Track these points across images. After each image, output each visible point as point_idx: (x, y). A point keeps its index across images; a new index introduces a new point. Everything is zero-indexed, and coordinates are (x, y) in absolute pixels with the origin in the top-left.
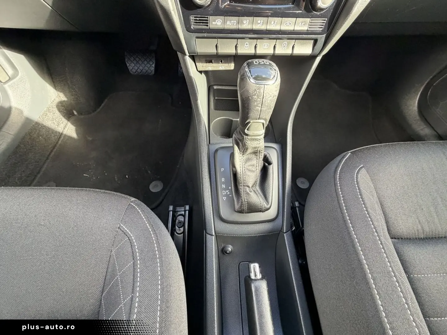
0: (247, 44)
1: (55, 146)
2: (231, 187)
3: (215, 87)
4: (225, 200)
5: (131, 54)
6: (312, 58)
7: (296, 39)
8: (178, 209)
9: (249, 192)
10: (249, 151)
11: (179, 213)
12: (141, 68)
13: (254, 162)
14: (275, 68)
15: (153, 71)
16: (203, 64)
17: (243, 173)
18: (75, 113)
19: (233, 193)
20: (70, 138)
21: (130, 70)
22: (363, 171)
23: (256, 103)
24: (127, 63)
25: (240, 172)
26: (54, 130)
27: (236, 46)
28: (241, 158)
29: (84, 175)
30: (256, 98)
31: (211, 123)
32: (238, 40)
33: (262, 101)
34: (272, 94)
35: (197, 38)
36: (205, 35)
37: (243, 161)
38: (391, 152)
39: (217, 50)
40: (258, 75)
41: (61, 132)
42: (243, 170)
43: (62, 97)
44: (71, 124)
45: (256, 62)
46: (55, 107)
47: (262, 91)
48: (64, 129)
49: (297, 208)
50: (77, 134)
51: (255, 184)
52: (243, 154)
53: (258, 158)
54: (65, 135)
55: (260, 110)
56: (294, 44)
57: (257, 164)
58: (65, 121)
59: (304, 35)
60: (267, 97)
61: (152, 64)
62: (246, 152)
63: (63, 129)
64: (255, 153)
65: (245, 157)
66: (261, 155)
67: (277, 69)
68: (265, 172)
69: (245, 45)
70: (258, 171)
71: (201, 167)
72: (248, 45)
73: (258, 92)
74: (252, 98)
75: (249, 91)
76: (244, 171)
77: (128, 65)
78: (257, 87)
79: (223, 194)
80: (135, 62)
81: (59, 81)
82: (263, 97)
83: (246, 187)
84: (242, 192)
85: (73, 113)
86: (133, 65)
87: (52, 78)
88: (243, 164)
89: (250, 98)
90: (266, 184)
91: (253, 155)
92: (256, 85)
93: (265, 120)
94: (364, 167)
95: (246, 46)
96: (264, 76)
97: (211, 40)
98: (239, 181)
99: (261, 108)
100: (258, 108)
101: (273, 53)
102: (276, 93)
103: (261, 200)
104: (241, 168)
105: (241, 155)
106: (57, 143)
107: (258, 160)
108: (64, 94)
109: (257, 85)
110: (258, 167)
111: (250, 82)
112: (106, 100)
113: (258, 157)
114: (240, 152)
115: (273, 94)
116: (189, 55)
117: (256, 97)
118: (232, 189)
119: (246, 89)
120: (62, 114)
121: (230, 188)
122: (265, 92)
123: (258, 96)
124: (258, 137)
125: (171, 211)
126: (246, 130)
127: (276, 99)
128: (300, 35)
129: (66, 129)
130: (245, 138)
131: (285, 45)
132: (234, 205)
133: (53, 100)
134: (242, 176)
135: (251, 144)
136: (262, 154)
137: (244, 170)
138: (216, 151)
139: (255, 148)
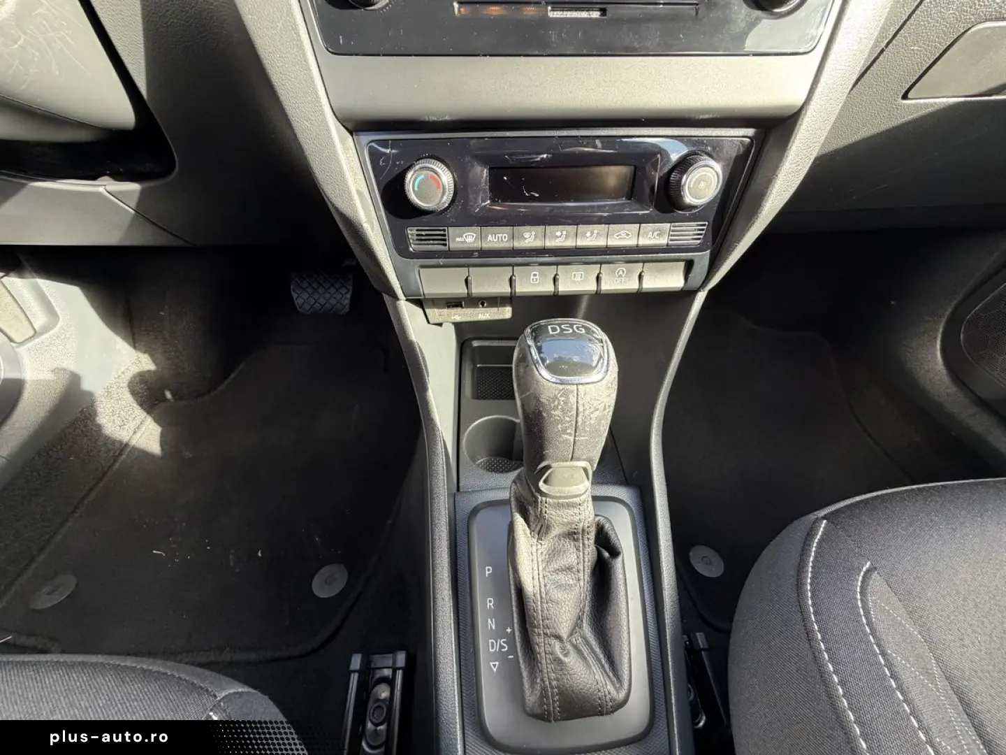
0: (535, 275)
1: (105, 474)
2: (513, 628)
3: (476, 344)
4: (495, 670)
5: (304, 276)
6: (686, 295)
7: (644, 262)
8: (378, 660)
9: (561, 657)
10: (555, 531)
11: (378, 675)
12: (322, 301)
13: (571, 558)
14: (600, 337)
15: (348, 307)
16: (440, 310)
17: (541, 598)
18: (168, 395)
19: (519, 650)
20: (144, 455)
21: (298, 307)
22: (876, 580)
23: (560, 426)
24: (292, 293)
25: (532, 594)
26: (109, 438)
27: (511, 280)
28: (534, 549)
29: (154, 552)
30: (559, 416)
31: (464, 433)
32: (515, 268)
33: (577, 422)
34: (600, 404)
35: (423, 267)
36: (441, 261)
37: (540, 560)
38: (936, 516)
39: (467, 288)
40: (560, 358)
41: (125, 439)
42: (543, 586)
43: (145, 363)
44: (153, 421)
45: (554, 330)
46: (125, 385)
47: (573, 399)
48: (135, 433)
49: (703, 653)
50: (163, 444)
51: (578, 624)
52: (540, 539)
53: (581, 549)
54: (134, 448)
55: (572, 441)
56: (640, 270)
57: (578, 564)
58: (139, 413)
59: (662, 253)
60: (587, 412)
61: (346, 293)
62: (546, 533)
63: (131, 434)
64: (572, 535)
65: (547, 544)
66: (588, 539)
67: (605, 337)
68: (602, 578)
69: (532, 277)
70: (582, 583)
71: (433, 561)
72: (537, 277)
73: (562, 403)
74: (550, 416)
75: (542, 400)
76: (543, 590)
77: (295, 296)
78: (560, 391)
79: (491, 650)
80: (310, 291)
81: (145, 330)
82: (577, 414)
83: (553, 641)
84: (543, 654)
85: (164, 396)
86: (305, 296)
87: (132, 327)
88: (541, 569)
89: (544, 414)
90: (609, 619)
91: (568, 540)
92: (555, 385)
93: (590, 461)
94: (876, 568)
95: (533, 279)
96: (576, 359)
97: (453, 269)
98: (533, 619)
99: (575, 436)
100: (568, 437)
101: (596, 289)
102: (610, 400)
103: (599, 676)
104: (536, 581)
105: (535, 541)
106: (110, 467)
107: (581, 553)
108: (152, 356)
109: (558, 386)
110: (581, 575)
111: (540, 377)
112: (242, 366)
113: (581, 545)
114: (531, 534)
115: (603, 404)
116: (405, 299)
117: (558, 412)
118: (513, 632)
119: (532, 393)
120: (136, 400)
121: (509, 630)
122: (580, 402)
123: (563, 410)
124: (576, 500)
125: (354, 671)
126: (541, 484)
127: (611, 414)
128: (654, 253)
129: (139, 434)
130: (539, 500)
131: (621, 273)
132: (522, 692)
133: (123, 369)
134: (539, 603)
135: (559, 518)
136: (589, 536)
137: (545, 585)
138: (475, 512)
139: (569, 523)
